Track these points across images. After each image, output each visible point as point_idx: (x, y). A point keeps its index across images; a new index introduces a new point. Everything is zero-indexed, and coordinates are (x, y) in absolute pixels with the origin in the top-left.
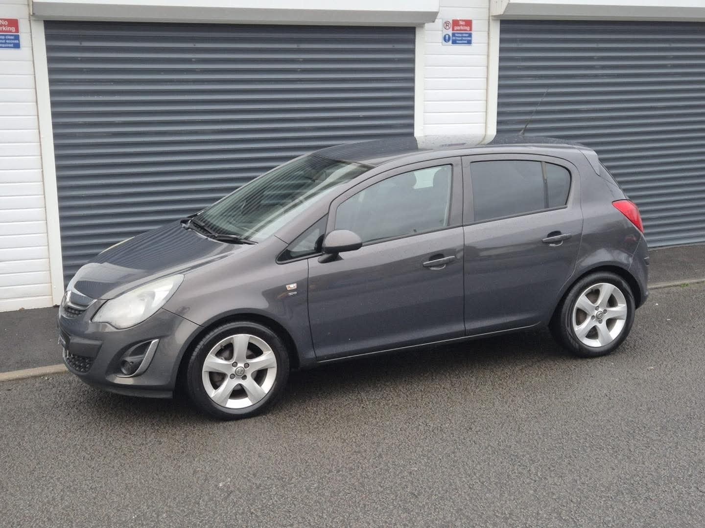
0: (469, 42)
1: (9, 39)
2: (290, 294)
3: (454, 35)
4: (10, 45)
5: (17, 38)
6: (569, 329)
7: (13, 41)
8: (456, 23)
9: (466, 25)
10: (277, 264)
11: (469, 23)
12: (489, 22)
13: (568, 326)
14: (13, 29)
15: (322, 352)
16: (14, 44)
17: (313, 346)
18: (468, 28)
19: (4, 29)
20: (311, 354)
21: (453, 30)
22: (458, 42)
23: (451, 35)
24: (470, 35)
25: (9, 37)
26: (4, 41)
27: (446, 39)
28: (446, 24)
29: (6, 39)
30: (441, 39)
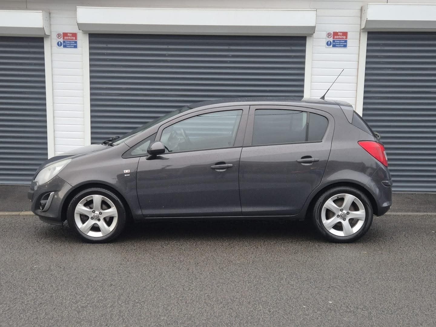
0: (345, 46)
1: (72, 43)
2: (125, 175)
3: (334, 41)
4: (72, 46)
5: (76, 42)
6: (318, 221)
7: (74, 44)
8: (335, 34)
9: (342, 35)
10: (123, 158)
11: (345, 34)
12: (360, 33)
13: (317, 219)
14: (74, 38)
15: (146, 212)
16: (74, 45)
17: (141, 208)
18: (345, 37)
19: (70, 38)
20: (139, 212)
21: (334, 38)
22: (337, 46)
23: (332, 42)
24: (346, 42)
25: (72, 42)
26: (69, 44)
27: (328, 44)
28: (329, 35)
29: (70, 43)
30: (325, 44)
